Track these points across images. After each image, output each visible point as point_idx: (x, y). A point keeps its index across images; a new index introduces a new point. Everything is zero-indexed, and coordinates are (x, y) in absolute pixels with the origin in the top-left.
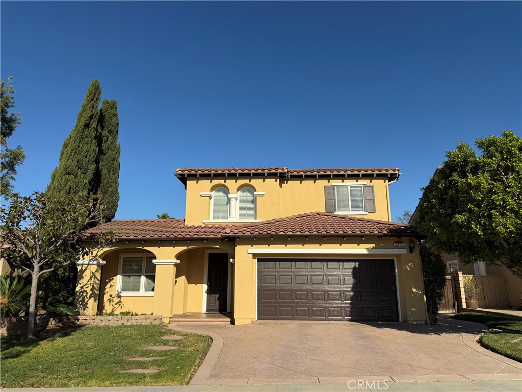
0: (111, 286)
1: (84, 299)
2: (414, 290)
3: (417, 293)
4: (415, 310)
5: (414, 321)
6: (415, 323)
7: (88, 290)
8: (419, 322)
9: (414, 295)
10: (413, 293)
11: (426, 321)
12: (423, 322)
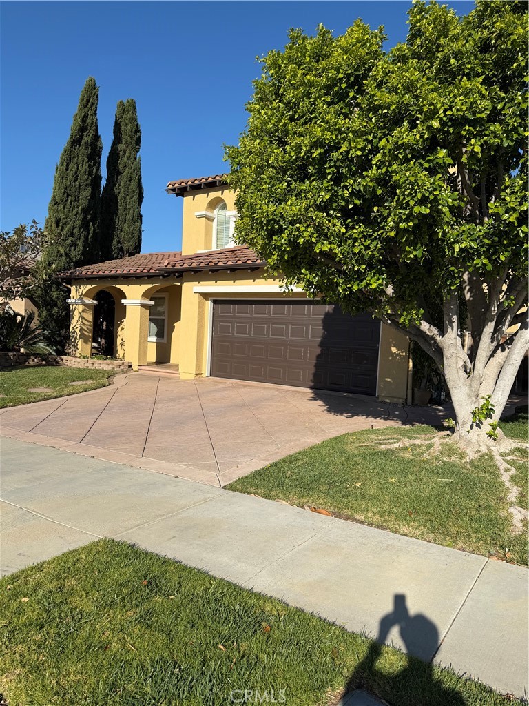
0: (122, 329)
1: (75, 340)
2: (394, 350)
3: (398, 355)
4: (392, 381)
5: (387, 397)
6: (388, 401)
7: (78, 330)
8: (395, 399)
9: (393, 358)
10: (392, 354)
11: (406, 399)
12: (401, 401)
